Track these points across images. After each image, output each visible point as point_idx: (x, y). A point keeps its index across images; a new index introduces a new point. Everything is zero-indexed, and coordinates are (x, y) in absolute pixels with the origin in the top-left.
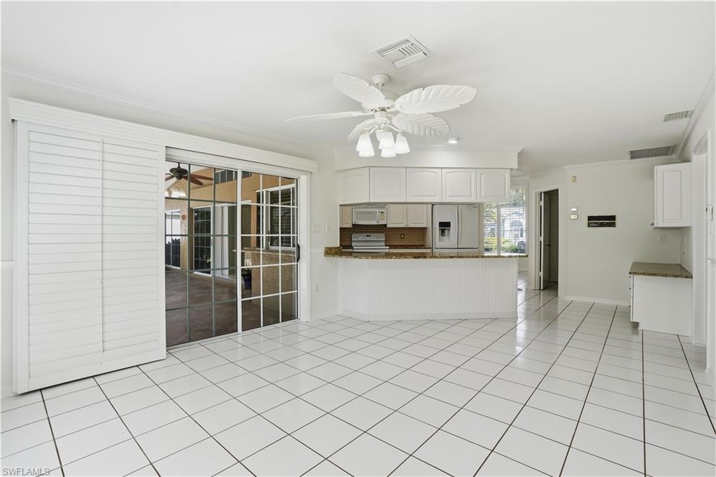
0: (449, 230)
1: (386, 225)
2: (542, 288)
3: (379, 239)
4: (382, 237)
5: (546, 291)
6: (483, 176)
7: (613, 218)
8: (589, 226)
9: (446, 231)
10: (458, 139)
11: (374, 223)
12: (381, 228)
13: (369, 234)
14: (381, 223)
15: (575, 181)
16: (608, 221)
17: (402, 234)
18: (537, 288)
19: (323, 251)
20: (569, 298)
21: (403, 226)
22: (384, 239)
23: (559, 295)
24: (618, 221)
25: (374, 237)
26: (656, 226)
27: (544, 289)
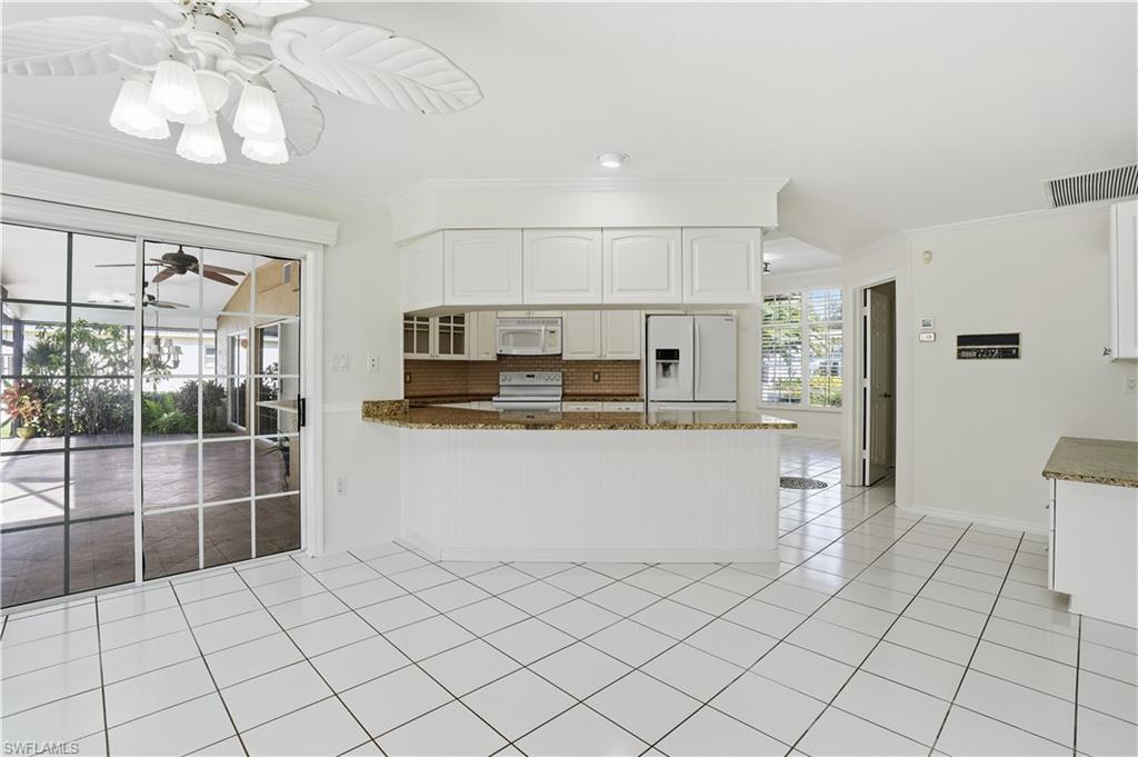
0: (677, 364)
1: (561, 355)
2: (867, 483)
3: (550, 383)
4: (556, 378)
5: (876, 490)
6: (696, 246)
7: (1014, 338)
8: (959, 357)
9: (672, 368)
10: (622, 158)
11: (538, 351)
12: (552, 362)
13: (529, 373)
14: (550, 351)
15: (929, 260)
16: (1005, 345)
17: (595, 373)
18: (858, 481)
19: (359, 408)
20: (916, 511)
21: (594, 357)
22: (560, 383)
23: (897, 503)
24: (1024, 346)
25: (541, 378)
26: (1115, 355)
27: (871, 485)
